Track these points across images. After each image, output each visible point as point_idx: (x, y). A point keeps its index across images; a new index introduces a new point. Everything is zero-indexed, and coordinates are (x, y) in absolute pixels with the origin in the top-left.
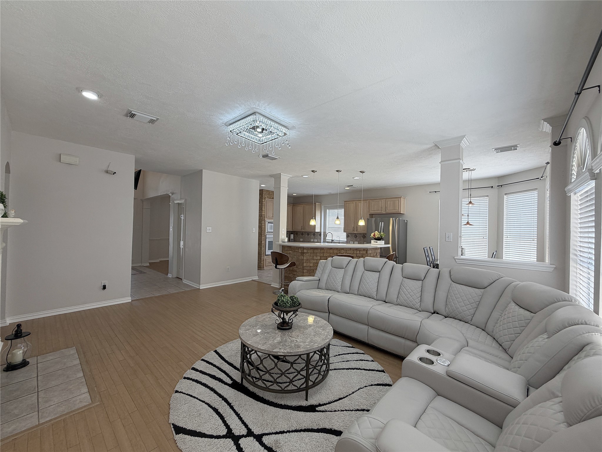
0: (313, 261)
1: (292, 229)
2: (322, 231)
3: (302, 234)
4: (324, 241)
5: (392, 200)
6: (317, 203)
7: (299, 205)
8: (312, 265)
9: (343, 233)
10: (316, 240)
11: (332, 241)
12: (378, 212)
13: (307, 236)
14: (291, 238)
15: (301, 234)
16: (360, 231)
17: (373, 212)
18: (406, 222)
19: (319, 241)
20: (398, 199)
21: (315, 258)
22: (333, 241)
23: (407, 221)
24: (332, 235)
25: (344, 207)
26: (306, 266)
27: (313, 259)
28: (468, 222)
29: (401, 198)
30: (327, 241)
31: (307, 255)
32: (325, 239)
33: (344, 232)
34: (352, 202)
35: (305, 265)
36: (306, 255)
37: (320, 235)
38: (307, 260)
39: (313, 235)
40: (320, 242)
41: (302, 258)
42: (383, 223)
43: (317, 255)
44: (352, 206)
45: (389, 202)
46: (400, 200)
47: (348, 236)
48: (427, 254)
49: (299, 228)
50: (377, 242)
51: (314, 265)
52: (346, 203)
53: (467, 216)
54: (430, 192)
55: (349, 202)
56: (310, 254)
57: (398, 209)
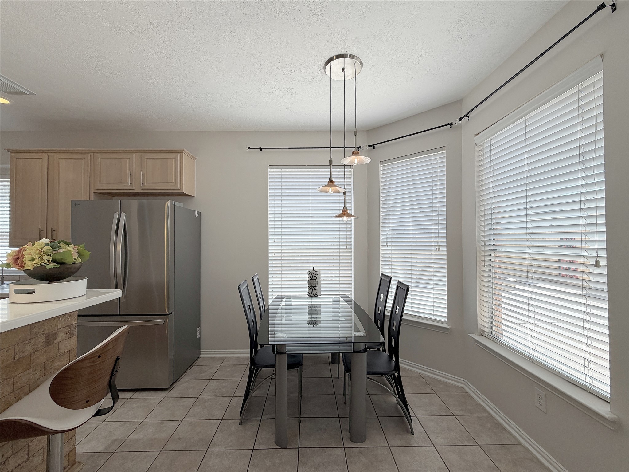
5: (157, 156)
9: (8, 248)
12: (121, 186)
17: (105, 187)
18: (196, 216)
20: (174, 155)
23: (199, 213)
28: (345, 208)
29: (181, 152)
33: (10, 246)
34: (36, 155)
42: (124, 215)
44: (37, 166)
45: (150, 163)
46: (179, 159)
48: (247, 303)
50: (32, 292)
52: (18, 155)
53: (343, 194)
54: (249, 148)
55: (28, 155)
57: (174, 182)
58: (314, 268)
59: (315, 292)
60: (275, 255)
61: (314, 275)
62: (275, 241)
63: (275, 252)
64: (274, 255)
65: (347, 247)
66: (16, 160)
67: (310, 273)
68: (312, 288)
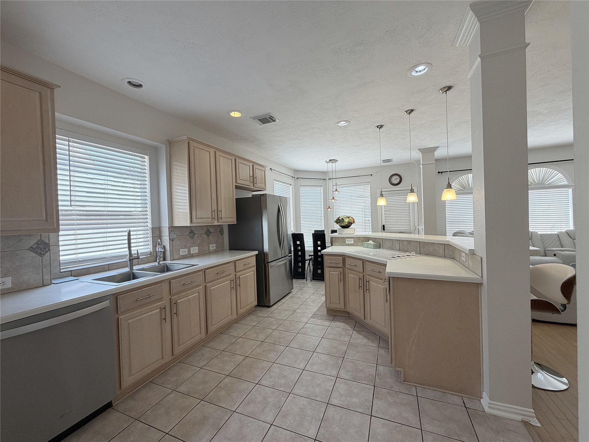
5: (259, 167)
12: (247, 183)
16: (226, 220)
17: (241, 182)
20: (264, 169)
34: (206, 149)
44: (207, 158)
45: (257, 171)
55: (201, 147)
66: (194, 148)
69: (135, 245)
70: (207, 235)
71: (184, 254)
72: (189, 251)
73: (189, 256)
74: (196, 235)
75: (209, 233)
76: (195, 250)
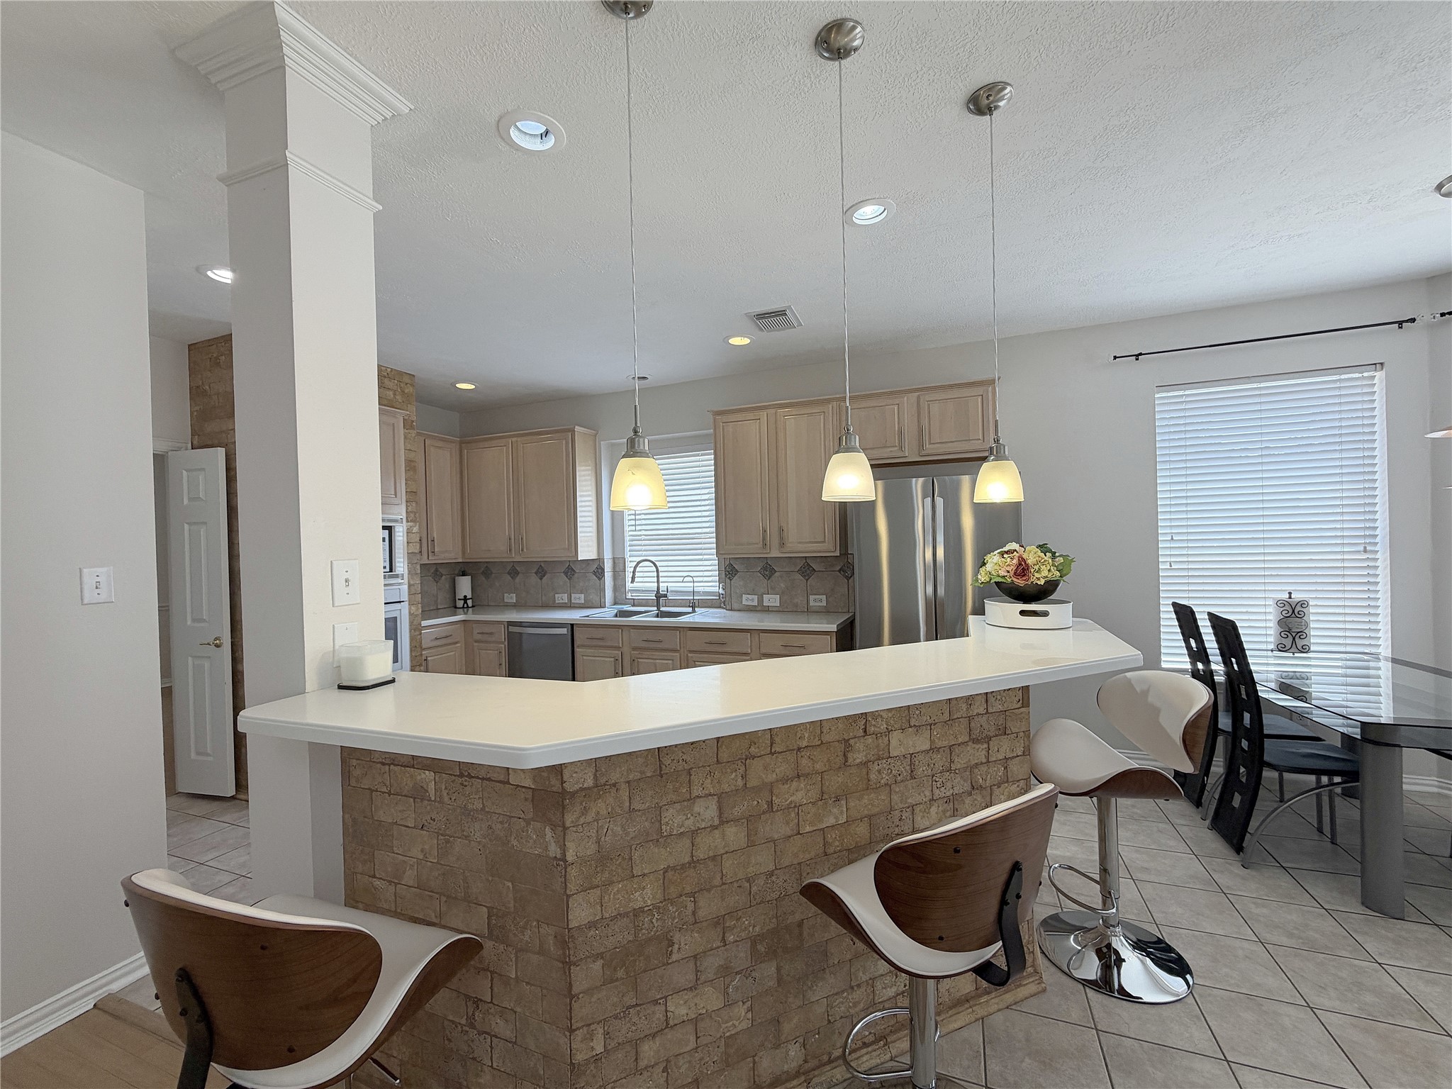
0: (664, 857)
1: (464, 553)
2: (608, 556)
3: (514, 573)
4: (615, 598)
5: (950, 394)
6: (577, 428)
7: (495, 443)
8: (647, 895)
10: (579, 598)
11: (659, 596)
12: (885, 453)
13: (534, 579)
14: (460, 595)
15: (509, 573)
16: (801, 547)
19: (594, 598)
20: (980, 390)
21: (674, 819)
22: (665, 596)
24: (657, 571)
25: (713, 445)
26: (592, 925)
27: (660, 838)
29: (991, 384)
30: (629, 596)
31: (601, 807)
32: (619, 587)
34: (750, 415)
35: (580, 913)
36: (585, 811)
37: (600, 573)
38: (603, 858)
39: (566, 573)
40: (602, 606)
41: (554, 850)
42: (939, 501)
43: (695, 793)
44: (753, 431)
45: (935, 408)
46: (990, 395)
47: (729, 571)
49: (494, 547)
50: (1045, 614)
51: (673, 891)
52: (725, 418)
54: (1115, 358)
55: (739, 416)
56: (624, 794)
57: (981, 437)
58: (1290, 593)
59: (1300, 643)
60: (1173, 567)
61: (1298, 608)
62: (1172, 539)
63: (1172, 560)
64: (1171, 566)
65: (1365, 548)
66: (723, 426)
67: (1281, 604)
68: (1294, 634)
69: (641, 574)
70: (804, 576)
71: (750, 603)
72: (761, 600)
73: (759, 608)
74: (777, 574)
75: (808, 572)
76: (772, 600)
